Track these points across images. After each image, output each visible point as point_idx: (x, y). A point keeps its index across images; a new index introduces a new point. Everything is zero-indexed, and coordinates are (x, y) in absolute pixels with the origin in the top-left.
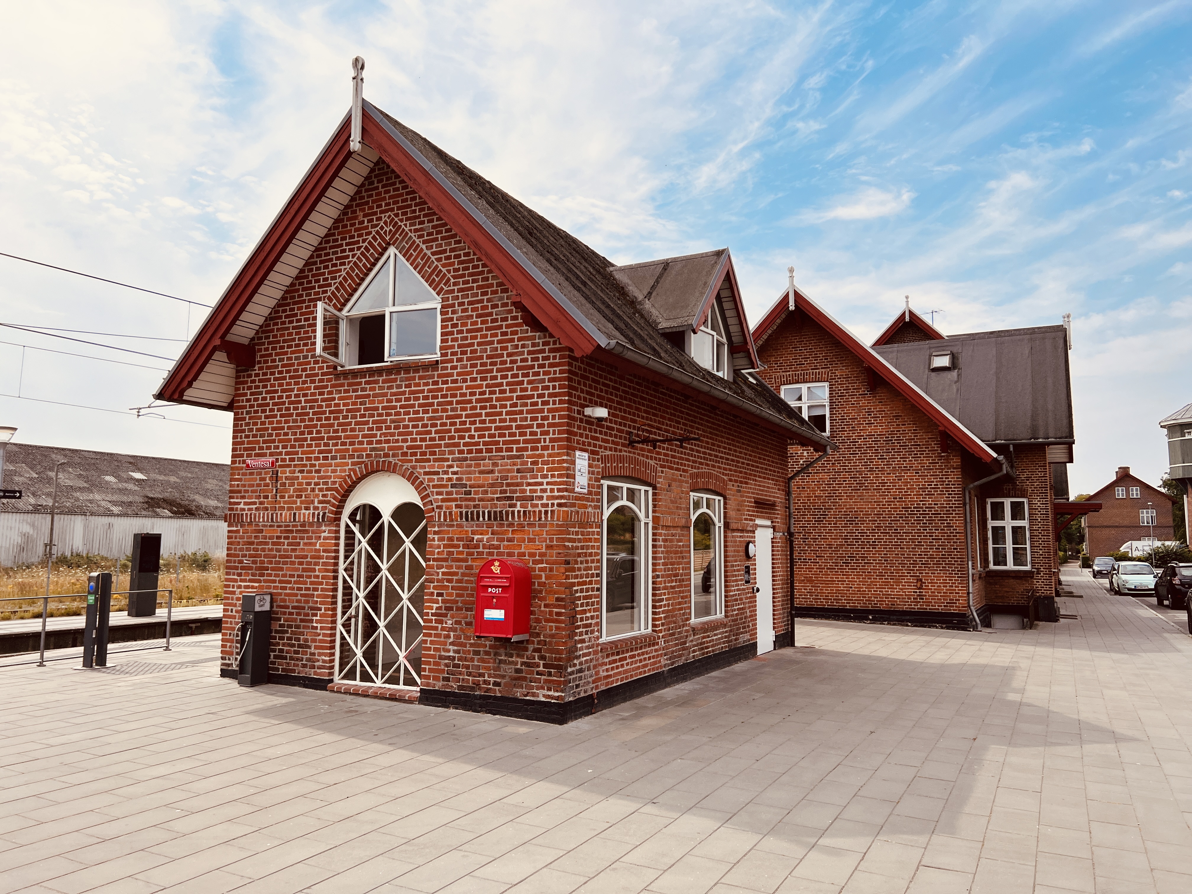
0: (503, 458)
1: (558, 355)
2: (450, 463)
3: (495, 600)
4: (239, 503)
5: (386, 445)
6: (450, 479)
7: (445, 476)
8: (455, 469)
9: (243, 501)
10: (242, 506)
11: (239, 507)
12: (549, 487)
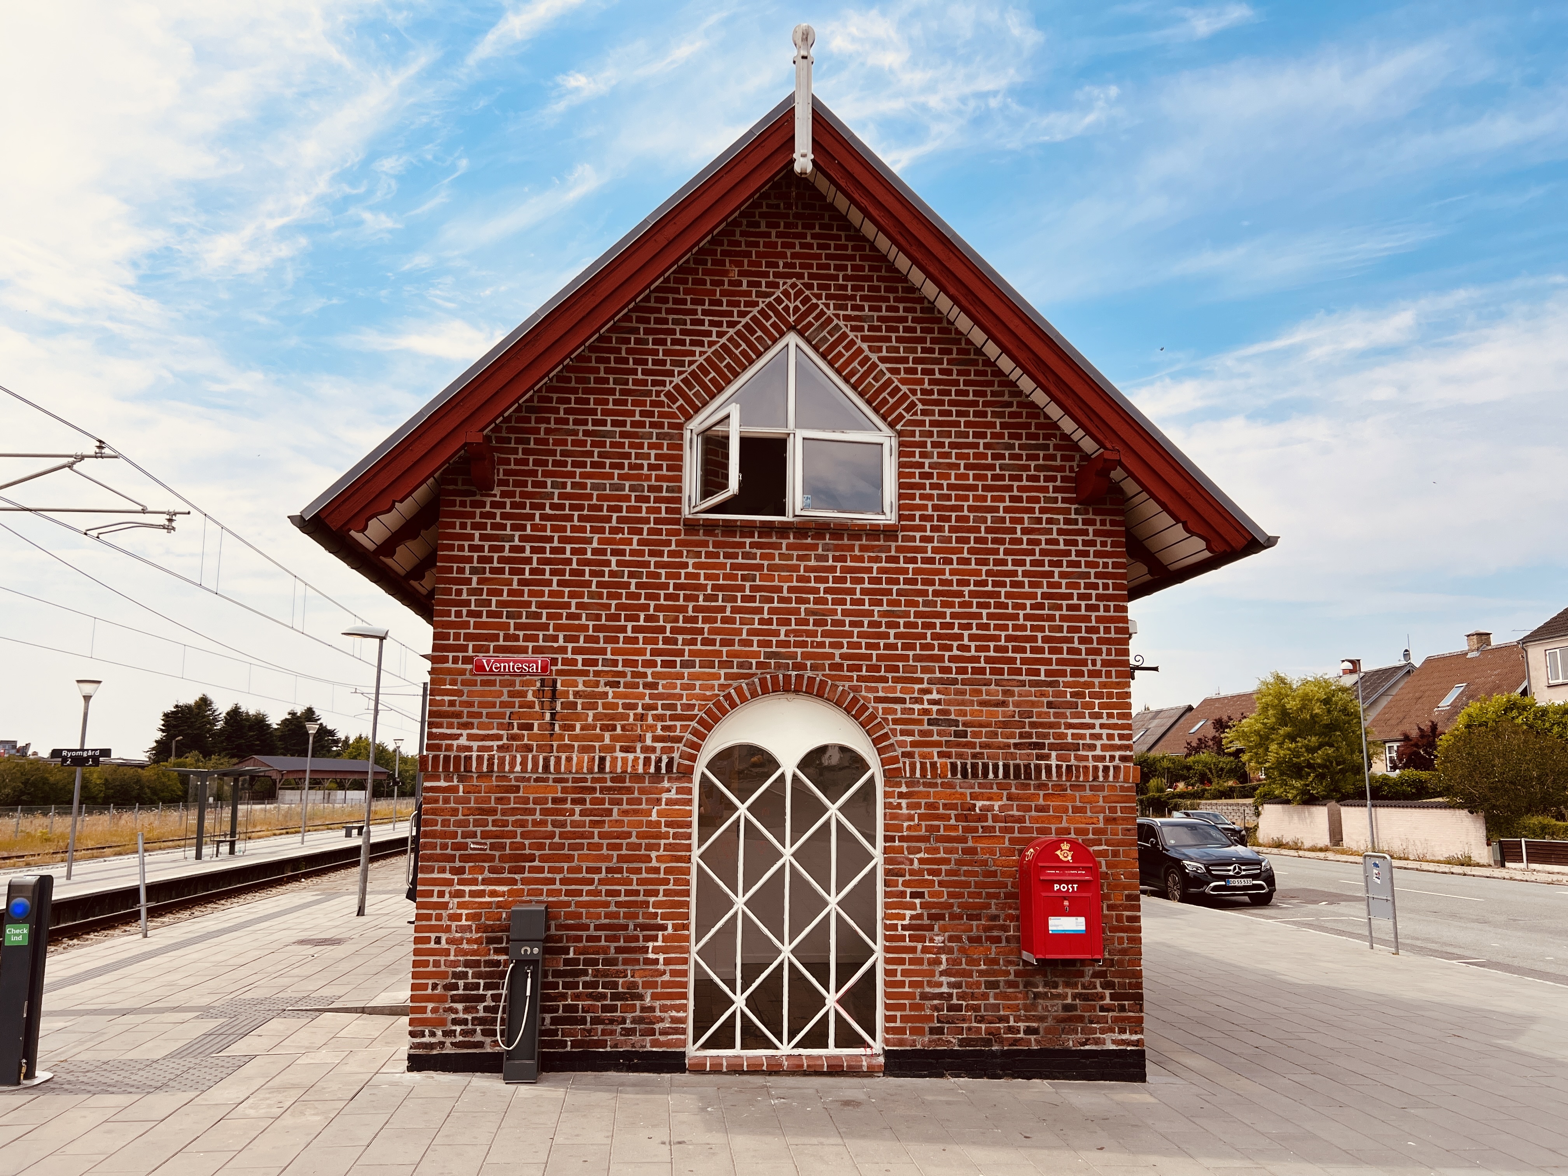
0: (1022, 684)
1: (1109, 540)
2: (925, 685)
3: (1066, 903)
4: (457, 737)
5: (799, 650)
6: (926, 712)
7: (916, 707)
8: (935, 696)
9: (465, 732)
10: (463, 741)
11: (455, 743)
12: (1105, 732)
